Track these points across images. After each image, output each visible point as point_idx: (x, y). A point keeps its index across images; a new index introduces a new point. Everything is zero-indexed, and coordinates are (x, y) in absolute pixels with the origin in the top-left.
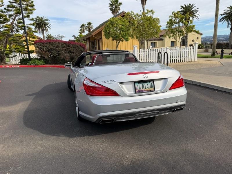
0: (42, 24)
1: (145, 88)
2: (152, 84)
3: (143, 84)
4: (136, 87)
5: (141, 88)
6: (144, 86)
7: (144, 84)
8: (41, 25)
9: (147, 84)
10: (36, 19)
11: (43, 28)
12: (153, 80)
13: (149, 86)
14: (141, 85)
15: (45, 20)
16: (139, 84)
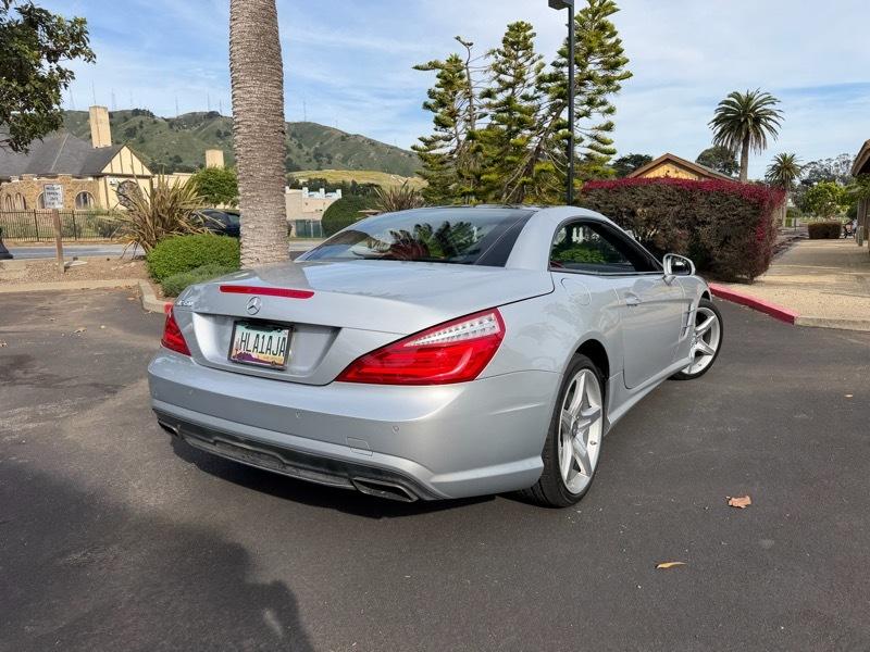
0: (746, 120)
1: (259, 350)
2: (284, 339)
3: (259, 332)
4: (236, 340)
5: (251, 347)
6: (261, 340)
7: (261, 334)
8: (741, 125)
9: (271, 337)
10: (727, 102)
11: (748, 133)
12: (292, 327)
13: (274, 348)
14: (253, 333)
15: (761, 102)
16: (249, 331)
